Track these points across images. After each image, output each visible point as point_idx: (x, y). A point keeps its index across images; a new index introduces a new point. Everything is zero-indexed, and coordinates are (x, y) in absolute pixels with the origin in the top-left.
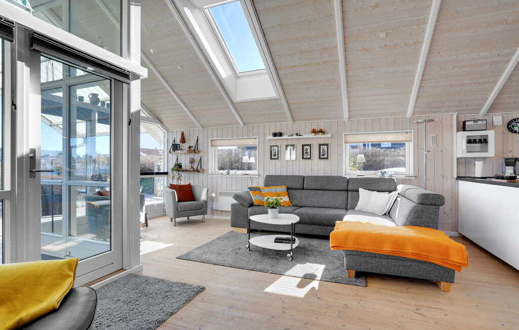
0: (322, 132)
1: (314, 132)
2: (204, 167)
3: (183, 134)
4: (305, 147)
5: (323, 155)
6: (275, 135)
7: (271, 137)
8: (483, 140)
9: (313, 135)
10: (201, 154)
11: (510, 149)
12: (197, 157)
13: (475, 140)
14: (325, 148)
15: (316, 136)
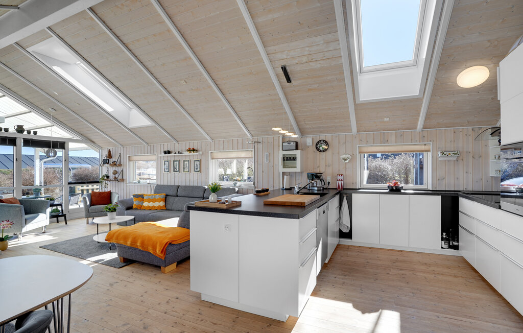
0: (194, 150)
1: (189, 150)
2: (124, 178)
3: (110, 151)
4: (185, 162)
5: (197, 169)
6: (165, 153)
7: (163, 154)
8: (292, 158)
9: (188, 153)
10: (122, 167)
11: (318, 165)
12: (119, 169)
13: (290, 158)
14: (198, 162)
15: (190, 154)
